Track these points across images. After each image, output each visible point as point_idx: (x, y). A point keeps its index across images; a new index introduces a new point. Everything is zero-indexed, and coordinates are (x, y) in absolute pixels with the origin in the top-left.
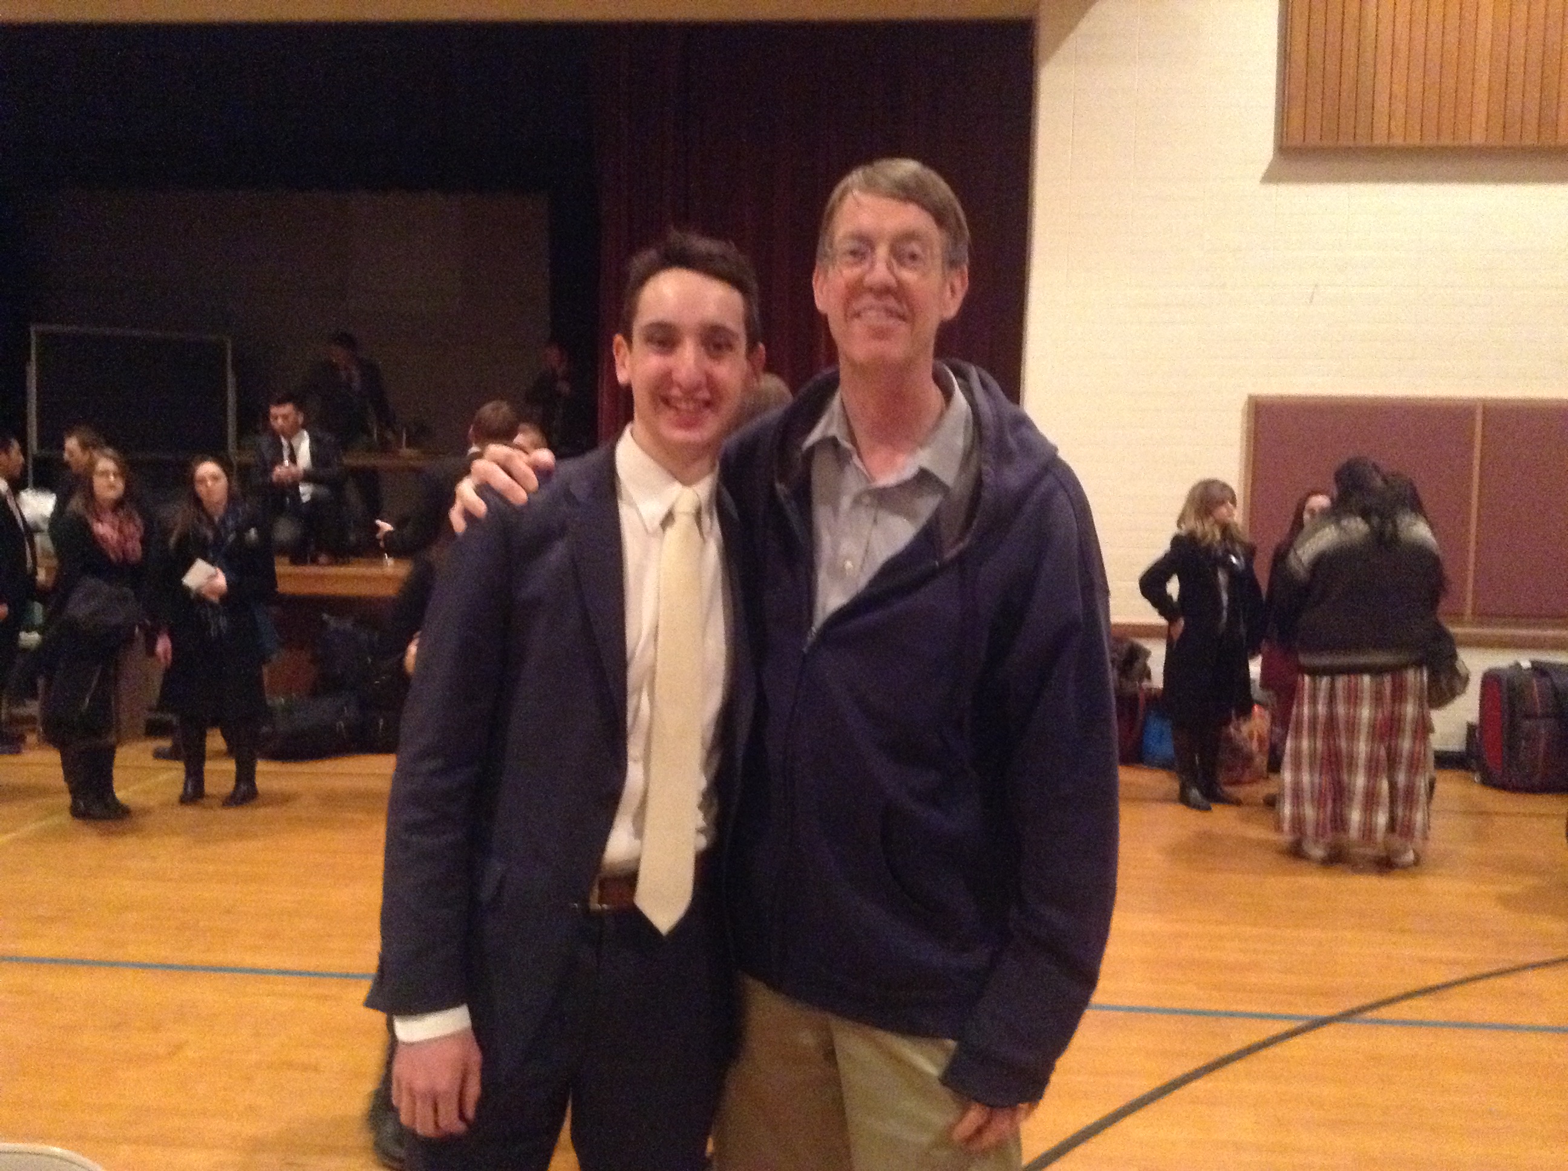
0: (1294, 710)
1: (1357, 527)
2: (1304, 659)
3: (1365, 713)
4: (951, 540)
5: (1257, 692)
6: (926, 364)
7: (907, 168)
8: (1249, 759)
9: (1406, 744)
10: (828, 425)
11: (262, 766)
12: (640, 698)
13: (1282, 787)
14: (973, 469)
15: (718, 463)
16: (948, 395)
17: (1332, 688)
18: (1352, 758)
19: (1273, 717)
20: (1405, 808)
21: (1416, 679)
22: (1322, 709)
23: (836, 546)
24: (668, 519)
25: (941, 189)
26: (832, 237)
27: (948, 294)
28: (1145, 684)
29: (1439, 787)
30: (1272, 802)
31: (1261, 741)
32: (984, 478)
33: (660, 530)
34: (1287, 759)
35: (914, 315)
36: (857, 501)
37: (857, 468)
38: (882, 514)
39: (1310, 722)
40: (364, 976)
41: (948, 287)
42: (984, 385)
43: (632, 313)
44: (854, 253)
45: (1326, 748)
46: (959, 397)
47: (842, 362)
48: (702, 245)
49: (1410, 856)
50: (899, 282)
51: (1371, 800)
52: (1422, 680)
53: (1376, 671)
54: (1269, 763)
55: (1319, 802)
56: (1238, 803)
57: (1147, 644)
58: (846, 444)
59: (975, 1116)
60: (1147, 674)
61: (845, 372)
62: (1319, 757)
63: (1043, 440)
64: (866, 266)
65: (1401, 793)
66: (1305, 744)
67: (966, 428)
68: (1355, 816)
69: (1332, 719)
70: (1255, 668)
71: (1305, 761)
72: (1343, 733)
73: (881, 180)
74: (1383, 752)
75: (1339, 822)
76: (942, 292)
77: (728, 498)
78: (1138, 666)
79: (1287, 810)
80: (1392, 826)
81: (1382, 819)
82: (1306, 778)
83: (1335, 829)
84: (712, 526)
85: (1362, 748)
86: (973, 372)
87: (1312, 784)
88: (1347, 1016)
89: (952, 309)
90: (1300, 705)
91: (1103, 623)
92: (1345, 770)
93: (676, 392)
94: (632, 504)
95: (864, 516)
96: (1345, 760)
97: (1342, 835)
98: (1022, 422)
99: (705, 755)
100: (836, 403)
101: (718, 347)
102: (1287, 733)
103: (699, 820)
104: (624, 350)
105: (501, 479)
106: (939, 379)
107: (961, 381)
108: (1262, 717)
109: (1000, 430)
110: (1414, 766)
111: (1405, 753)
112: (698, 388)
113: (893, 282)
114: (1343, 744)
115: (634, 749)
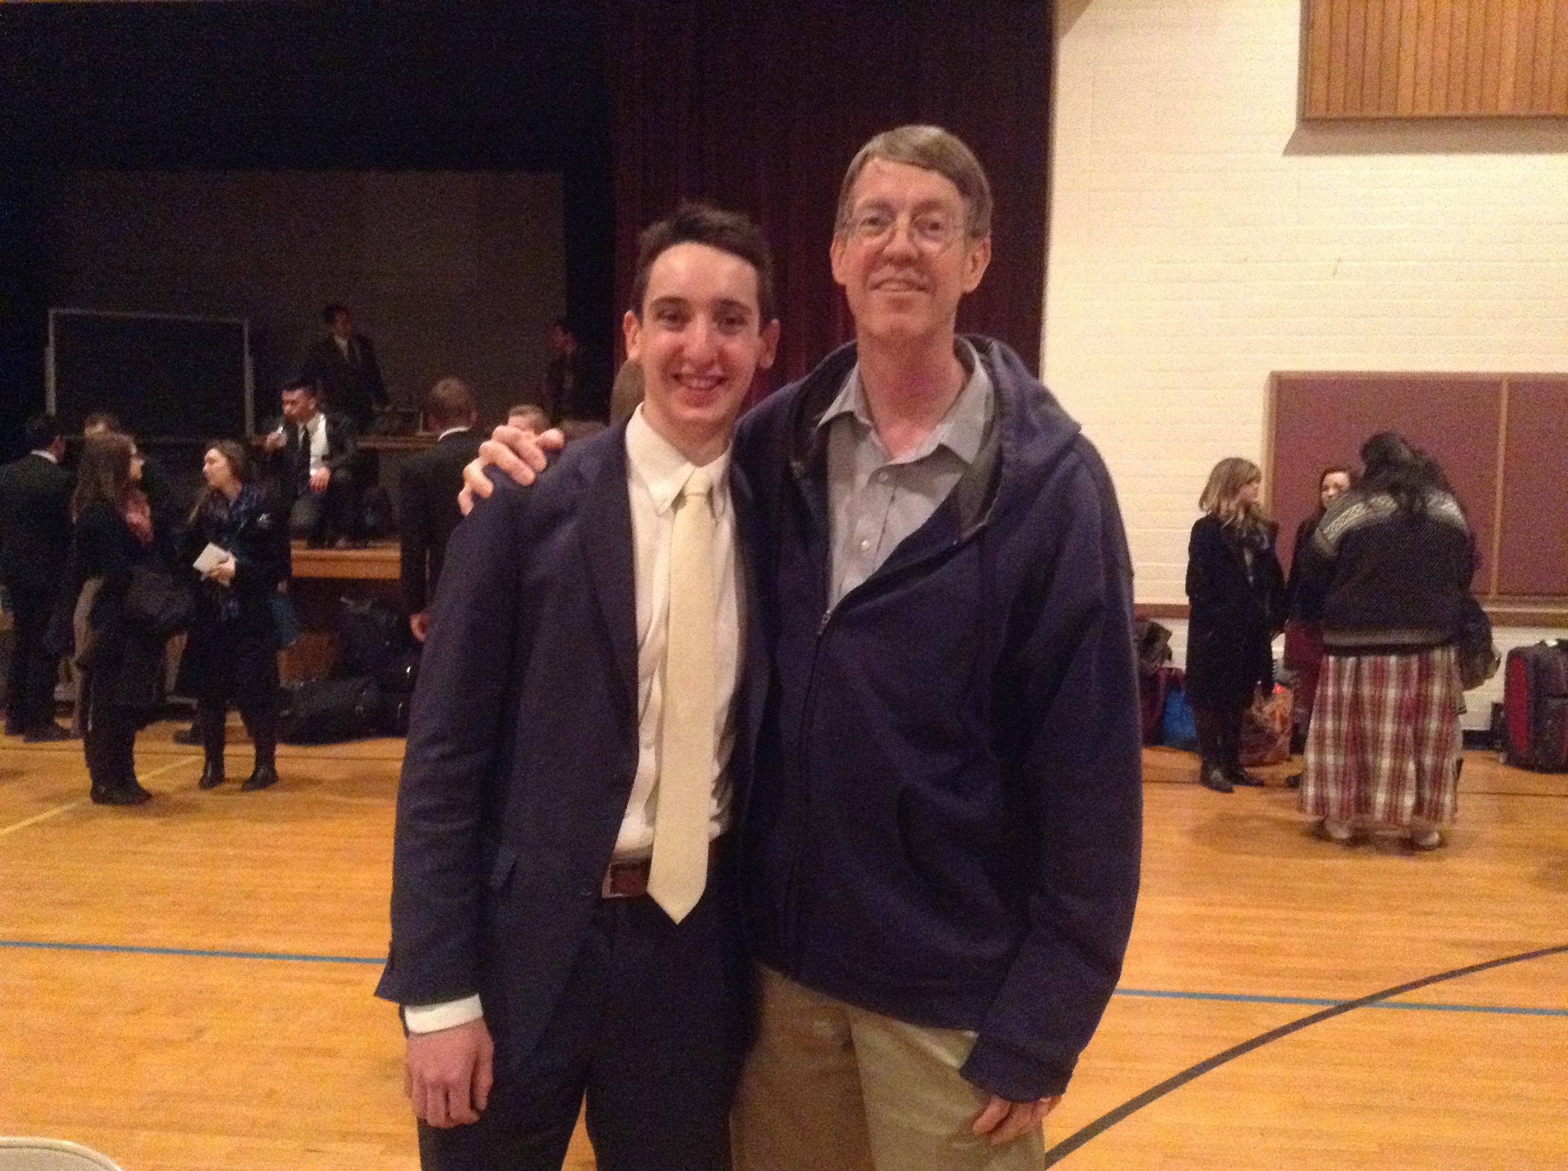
0: (1318, 692)
1: (1385, 504)
2: (1329, 639)
3: (1392, 693)
4: (969, 520)
5: (1279, 671)
6: (948, 336)
7: (929, 133)
8: (1272, 739)
9: (1433, 725)
10: (844, 401)
11: (281, 749)
12: (651, 683)
13: (1306, 769)
14: (992, 445)
15: (731, 444)
16: (969, 369)
17: (1358, 669)
18: (1377, 739)
19: (1296, 698)
20: (1433, 792)
21: (1443, 658)
22: (1347, 689)
23: (852, 525)
24: (680, 500)
25: (964, 155)
26: (852, 206)
27: (970, 265)
28: (1167, 664)
29: (1465, 766)
30: (1295, 783)
31: (1284, 722)
32: (1006, 455)
33: (671, 511)
34: (1311, 740)
35: (936, 286)
36: (874, 478)
37: (874, 445)
38: (900, 492)
39: (1334, 704)
40: (378, 961)
41: (969, 258)
42: (1007, 360)
43: (643, 287)
44: (873, 221)
45: (1351, 728)
46: (981, 373)
47: (860, 334)
48: (716, 217)
49: (1435, 838)
50: (921, 254)
51: (1397, 781)
52: (1449, 659)
53: (1403, 650)
54: (1292, 742)
55: (1343, 781)
56: (1261, 784)
57: (1167, 624)
58: (863, 420)
59: (995, 1109)
60: (1168, 655)
61: (862, 344)
62: (1343, 737)
63: (1066, 418)
64: (885, 236)
65: (1429, 776)
66: (1329, 725)
67: (987, 404)
68: (1381, 798)
69: (1357, 700)
70: (1278, 647)
71: (1329, 742)
72: (1369, 716)
73: (901, 145)
74: (1409, 731)
75: (1364, 804)
76: (963, 264)
77: (741, 476)
78: (1158, 646)
79: (1311, 791)
80: (1418, 808)
81: (1409, 801)
82: (1330, 759)
83: (1359, 811)
84: (725, 504)
85: (1388, 728)
86: (996, 346)
87: (1336, 765)
88: (1371, 1000)
89: (973, 283)
90: (1325, 684)
91: (1127, 601)
92: (1370, 749)
93: (686, 369)
94: (644, 485)
95: (882, 493)
96: (1370, 742)
97: (1366, 817)
98: (1044, 397)
99: (718, 739)
100: (852, 380)
101: (731, 321)
102: (1311, 712)
103: (712, 807)
104: (634, 327)
105: (507, 459)
106: (959, 352)
107: (983, 357)
108: (1285, 698)
109: (1022, 404)
110: (1443, 746)
111: (1432, 734)
112: (710, 364)
113: (914, 253)
114: (1368, 724)
115: (646, 734)
